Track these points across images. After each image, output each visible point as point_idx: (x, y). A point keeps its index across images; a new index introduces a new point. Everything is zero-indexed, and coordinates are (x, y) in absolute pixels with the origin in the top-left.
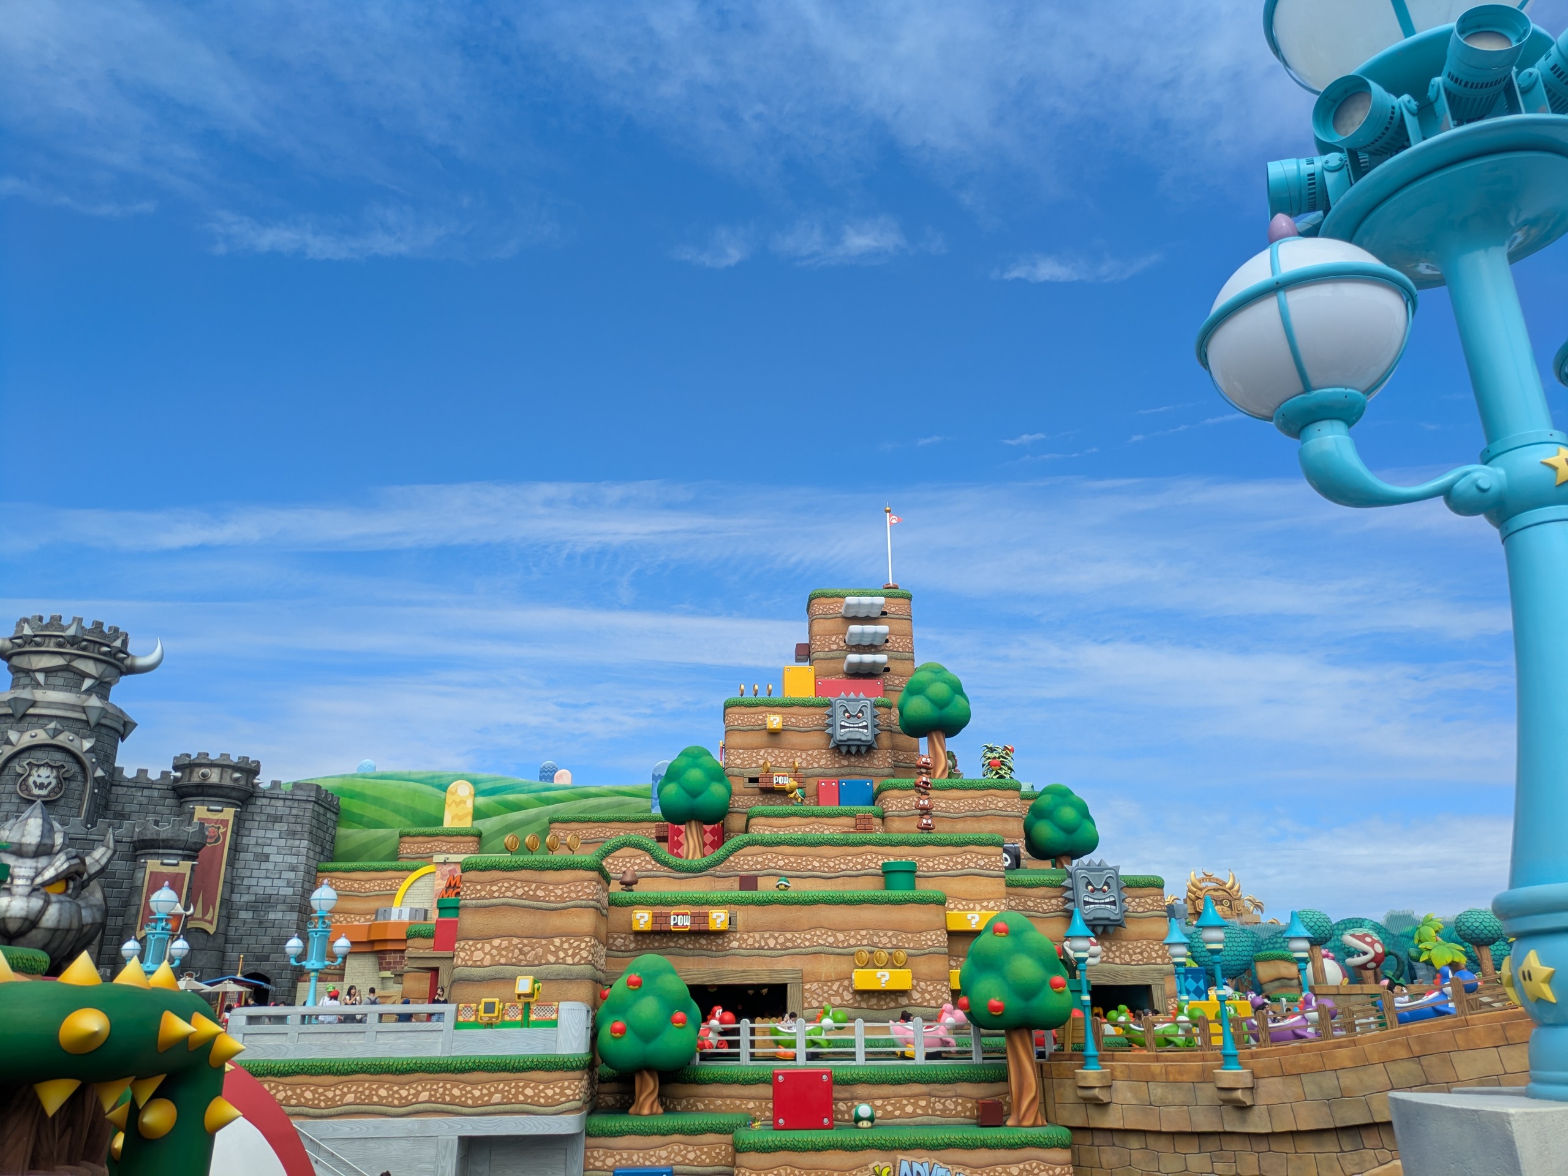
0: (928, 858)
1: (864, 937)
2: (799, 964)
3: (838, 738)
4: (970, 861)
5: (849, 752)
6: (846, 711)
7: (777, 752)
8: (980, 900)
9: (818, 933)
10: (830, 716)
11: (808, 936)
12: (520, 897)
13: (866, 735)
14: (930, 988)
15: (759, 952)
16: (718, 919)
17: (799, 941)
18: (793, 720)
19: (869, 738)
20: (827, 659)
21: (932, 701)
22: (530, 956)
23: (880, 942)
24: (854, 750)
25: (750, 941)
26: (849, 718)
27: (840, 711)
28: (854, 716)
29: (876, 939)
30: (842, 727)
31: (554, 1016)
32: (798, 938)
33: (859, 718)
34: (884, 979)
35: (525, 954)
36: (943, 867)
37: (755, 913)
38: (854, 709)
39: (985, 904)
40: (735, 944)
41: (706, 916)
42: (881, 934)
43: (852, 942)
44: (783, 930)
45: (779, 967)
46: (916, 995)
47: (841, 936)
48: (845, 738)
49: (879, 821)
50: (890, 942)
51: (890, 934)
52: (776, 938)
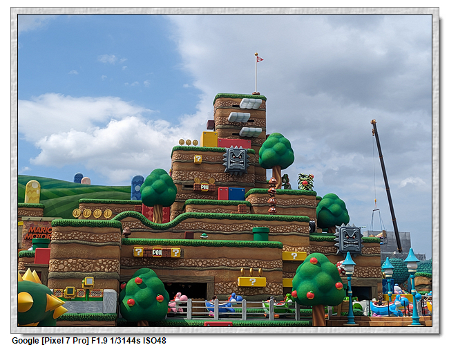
0: (274, 226)
1: (244, 262)
2: (213, 274)
3: (229, 168)
4: (294, 228)
5: (234, 175)
6: (234, 155)
7: (199, 173)
8: (297, 247)
9: (222, 260)
10: (225, 157)
11: (218, 261)
12: (82, 240)
14: (274, 286)
15: (194, 268)
16: (176, 252)
17: (213, 264)
18: (207, 158)
19: (244, 168)
20: (223, 129)
21: (277, 152)
22: (87, 268)
23: (251, 264)
24: (236, 173)
25: (190, 263)
26: (235, 158)
27: (230, 155)
28: (237, 158)
30: (231, 162)
31: (101, 296)
32: (213, 262)
33: (240, 158)
34: (253, 281)
35: (85, 267)
36: (281, 231)
37: (192, 249)
38: (237, 154)
39: (299, 248)
40: (183, 264)
41: (170, 250)
42: (252, 261)
43: (238, 264)
44: (206, 258)
45: (204, 275)
46: (267, 289)
47: (233, 262)
48: (232, 168)
49: (249, 208)
51: (256, 261)
52: (202, 262)
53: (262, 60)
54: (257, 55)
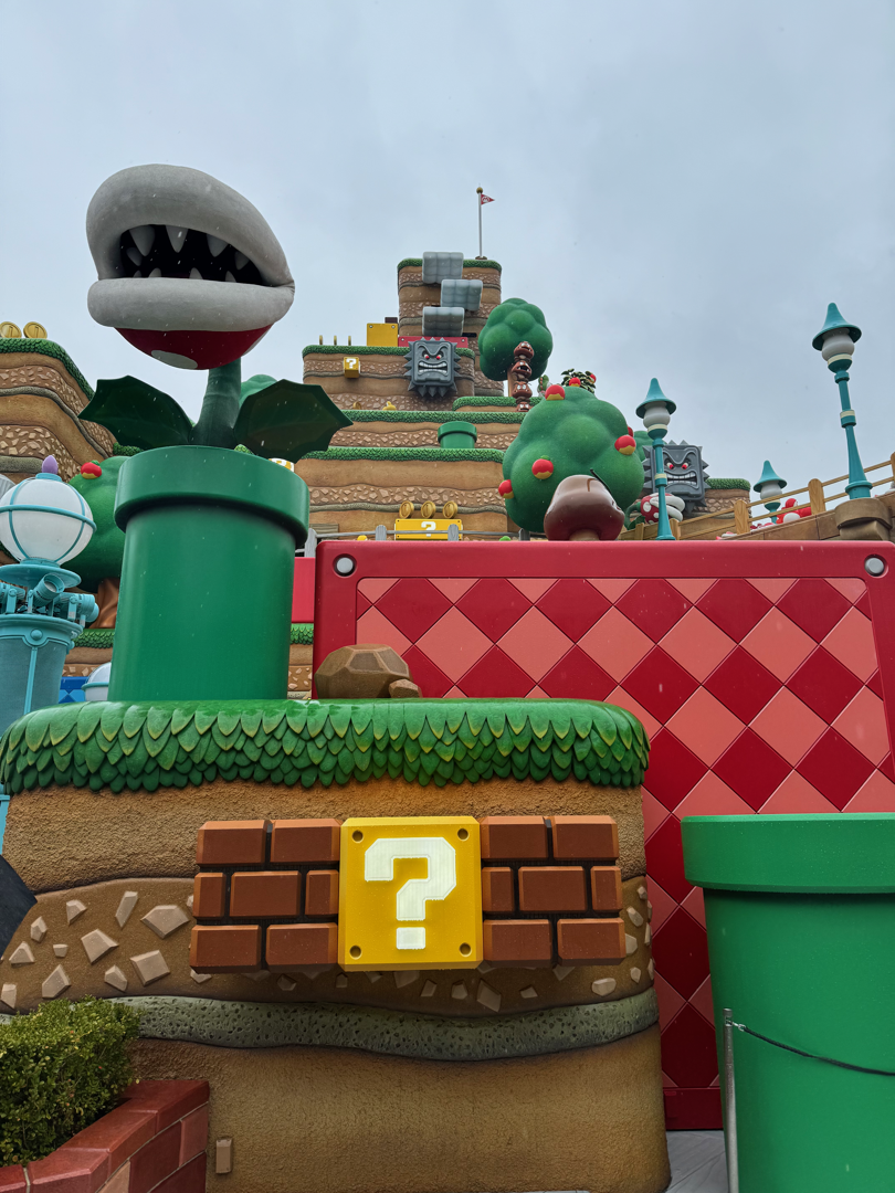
0: (492, 435)
1: (411, 494)
2: (335, 519)
3: (416, 378)
5: (427, 396)
6: (425, 352)
7: (355, 398)
9: (359, 488)
10: (409, 359)
11: (347, 492)
13: (445, 376)
17: (336, 496)
18: (372, 367)
19: (448, 379)
20: (413, 325)
21: (513, 327)
23: (429, 498)
24: (432, 392)
26: (428, 359)
27: (418, 353)
28: (433, 357)
29: (424, 496)
30: (420, 368)
32: (337, 493)
33: (438, 359)
34: (429, 528)
38: (433, 350)
42: (431, 491)
43: (397, 498)
44: (319, 485)
47: (384, 493)
48: (423, 378)
50: (441, 499)
51: (441, 490)
53: (491, 200)
54: (480, 191)
